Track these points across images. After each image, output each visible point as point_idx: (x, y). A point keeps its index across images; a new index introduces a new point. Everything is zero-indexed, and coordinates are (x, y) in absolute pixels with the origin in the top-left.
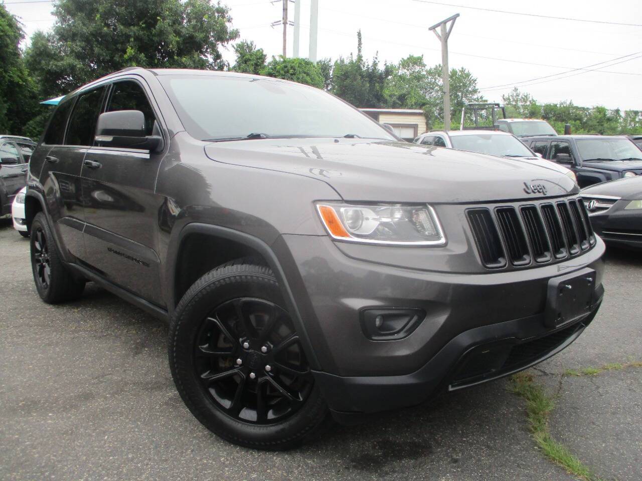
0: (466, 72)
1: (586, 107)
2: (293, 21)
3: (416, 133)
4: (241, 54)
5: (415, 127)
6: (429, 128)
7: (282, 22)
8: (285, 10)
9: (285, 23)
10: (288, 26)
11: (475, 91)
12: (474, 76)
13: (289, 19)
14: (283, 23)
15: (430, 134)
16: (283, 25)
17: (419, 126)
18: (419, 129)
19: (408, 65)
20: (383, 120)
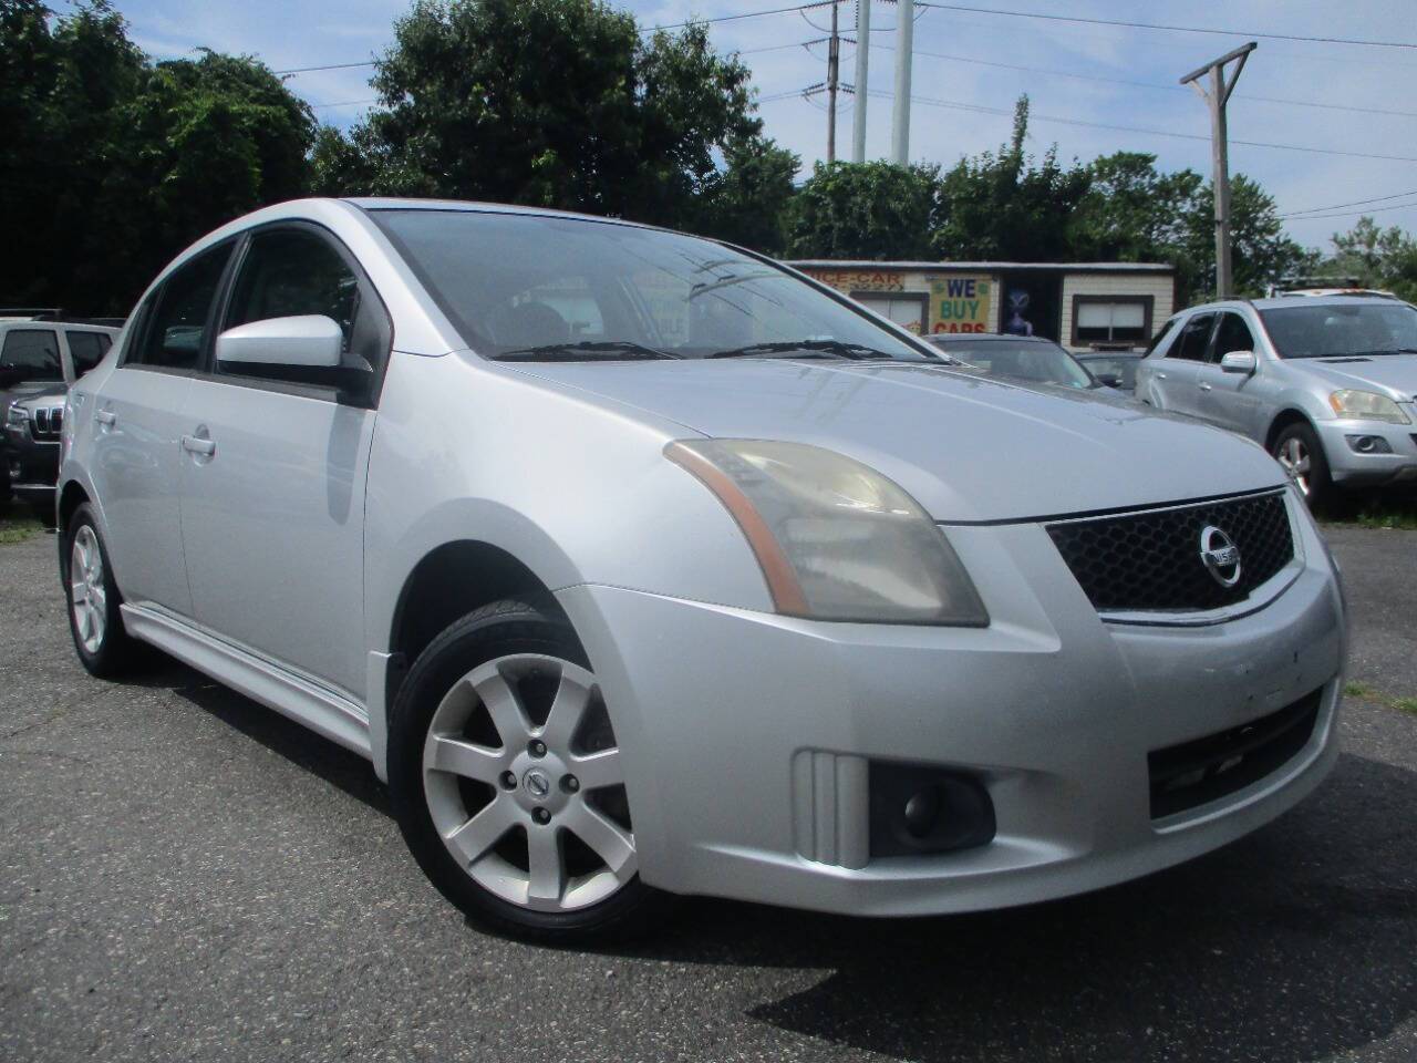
0: (1248, 183)
2: (853, 84)
3: (1149, 315)
4: (737, 156)
5: (1147, 302)
7: (826, 86)
8: (834, 60)
9: (833, 89)
10: (839, 94)
11: (1269, 228)
12: (1266, 190)
13: (841, 79)
14: (830, 89)
16: (828, 93)
17: (1157, 300)
18: (1156, 306)
19: (1113, 172)
20: (1072, 287)
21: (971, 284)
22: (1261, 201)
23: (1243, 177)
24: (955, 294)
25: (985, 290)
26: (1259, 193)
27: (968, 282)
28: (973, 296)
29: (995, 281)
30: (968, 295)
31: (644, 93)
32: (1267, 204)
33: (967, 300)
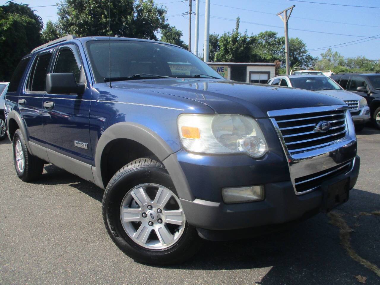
0: (299, 40)
1: (373, 60)
2: (196, 12)
3: (269, 78)
5: (268, 73)
6: (277, 74)
7: (188, 13)
8: (191, 5)
9: (190, 13)
10: (192, 15)
11: (304, 52)
15: (278, 77)
16: (189, 15)
17: (271, 73)
18: (271, 74)
19: (265, 37)
20: (249, 69)
21: (223, 69)
22: (302, 45)
23: (298, 38)
24: (219, 71)
25: (226, 70)
26: (302, 43)
27: (222, 68)
28: (223, 72)
29: (229, 67)
30: (222, 71)
31: (137, 15)
32: (304, 45)
33: (222, 72)
